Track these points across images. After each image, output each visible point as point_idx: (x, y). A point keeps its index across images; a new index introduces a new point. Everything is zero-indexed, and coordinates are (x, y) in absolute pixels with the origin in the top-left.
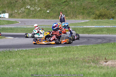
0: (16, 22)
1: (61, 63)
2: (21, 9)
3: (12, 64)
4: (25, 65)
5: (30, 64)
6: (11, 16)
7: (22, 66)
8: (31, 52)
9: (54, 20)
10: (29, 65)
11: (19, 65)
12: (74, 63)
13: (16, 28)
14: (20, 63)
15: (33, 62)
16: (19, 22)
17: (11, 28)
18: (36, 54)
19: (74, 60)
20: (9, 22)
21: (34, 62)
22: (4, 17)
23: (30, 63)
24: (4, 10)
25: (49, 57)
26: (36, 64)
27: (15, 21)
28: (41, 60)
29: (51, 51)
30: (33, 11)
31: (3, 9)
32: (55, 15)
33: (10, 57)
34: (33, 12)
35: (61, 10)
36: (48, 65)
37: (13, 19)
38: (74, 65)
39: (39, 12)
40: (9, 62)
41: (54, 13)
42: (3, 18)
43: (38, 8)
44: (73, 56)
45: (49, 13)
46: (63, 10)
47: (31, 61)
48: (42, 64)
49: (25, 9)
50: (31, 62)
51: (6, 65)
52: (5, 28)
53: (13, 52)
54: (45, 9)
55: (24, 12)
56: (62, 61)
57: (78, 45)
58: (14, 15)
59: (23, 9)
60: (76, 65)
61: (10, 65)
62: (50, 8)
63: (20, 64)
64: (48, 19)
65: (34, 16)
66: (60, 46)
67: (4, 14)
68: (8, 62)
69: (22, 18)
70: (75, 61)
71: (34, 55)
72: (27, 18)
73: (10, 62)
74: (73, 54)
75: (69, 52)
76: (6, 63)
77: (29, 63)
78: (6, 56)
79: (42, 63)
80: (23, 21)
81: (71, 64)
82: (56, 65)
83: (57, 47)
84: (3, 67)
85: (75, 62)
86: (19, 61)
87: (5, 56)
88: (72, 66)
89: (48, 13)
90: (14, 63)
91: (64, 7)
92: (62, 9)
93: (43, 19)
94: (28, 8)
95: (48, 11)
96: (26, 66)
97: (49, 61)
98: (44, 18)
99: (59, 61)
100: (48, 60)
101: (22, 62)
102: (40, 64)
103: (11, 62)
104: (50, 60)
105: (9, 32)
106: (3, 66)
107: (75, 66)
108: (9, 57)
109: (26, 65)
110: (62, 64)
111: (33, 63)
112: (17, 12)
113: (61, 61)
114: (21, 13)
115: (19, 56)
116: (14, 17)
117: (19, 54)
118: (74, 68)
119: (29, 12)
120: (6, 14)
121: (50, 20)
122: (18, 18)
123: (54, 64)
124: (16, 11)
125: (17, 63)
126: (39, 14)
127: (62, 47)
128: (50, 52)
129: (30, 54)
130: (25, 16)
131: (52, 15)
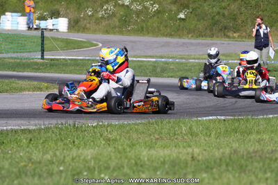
0: (89, 44)
1: (227, 165)
2: (105, 7)
3: (87, 162)
4: (123, 167)
5: (139, 165)
6: (73, 25)
7: (114, 170)
8: (136, 130)
9: (200, 41)
10: (135, 168)
11: (107, 168)
12: (266, 166)
13: (88, 60)
14: (109, 162)
15: (146, 159)
16: (98, 45)
17: (75, 60)
18: (152, 137)
19: (264, 157)
20: (68, 44)
21: (148, 159)
22: (55, 27)
23: (139, 162)
24: (54, 8)
25: (190, 146)
26: (155, 164)
27: (85, 42)
28: (169, 156)
29: (194, 128)
30: (138, 13)
31: (54, 6)
32: (201, 26)
33: (76, 143)
34: (138, 17)
35: (219, 13)
36: (189, 170)
37: (80, 34)
38: (265, 172)
39: (155, 18)
40: (77, 158)
41: (199, 20)
42: (51, 30)
43: (152, 5)
44: (257, 147)
45: (183, 19)
46: (226, 13)
47: (142, 157)
48: (174, 166)
49: (115, 6)
50: (139, 158)
51: (70, 164)
52: (57, 60)
53: (85, 131)
54: (174, 8)
55: (114, 15)
56: (230, 159)
57: (271, 116)
58: (82, 23)
59: (110, 7)
60: (272, 172)
61: (82, 166)
62: (187, 7)
63: (108, 164)
64: (180, 37)
65: (142, 28)
66: (219, 117)
67: (57, 20)
68: (73, 159)
69: (107, 32)
70: (268, 161)
71: (147, 139)
72: (121, 33)
73: (79, 157)
74: (259, 141)
75: (246, 135)
76: (68, 159)
77: (136, 164)
78: (65, 141)
79: (174, 163)
80: (109, 42)
81: (256, 168)
82: (212, 169)
83: (211, 118)
84: (61, 171)
85: (269, 164)
86: (105, 155)
87: (62, 140)
88: (260, 175)
89: (181, 19)
90: (93, 162)
91: (229, 5)
92: (222, 11)
93: (166, 36)
94: (123, 5)
95: (182, 16)
96: (126, 170)
97: (192, 157)
98: (171, 35)
99: (221, 159)
100: (190, 156)
101: (113, 158)
102: (167, 166)
103: (82, 158)
104: (195, 155)
105: (71, 73)
106: (61, 168)
107: (269, 175)
108: (74, 142)
109: (125, 167)
110: (230, 169)
111: (147, 163)
112: (92, 15)
113: (228, 160)
114: (102, 18)
115: (103, 142)
116: (85, 29)
117: (101, 135)
118: (267, 179)
119: (126, 16)
120: (60, 19)
121: (186, 40)
122: (95, 32)
123: (207, 167)
124: (90, 13)
125: (100, 160)
126: (154, 22)
127: (223, 118)
128: (192, 133)
129: (135, 136)
130: (115, 27)
131: (192, 27)
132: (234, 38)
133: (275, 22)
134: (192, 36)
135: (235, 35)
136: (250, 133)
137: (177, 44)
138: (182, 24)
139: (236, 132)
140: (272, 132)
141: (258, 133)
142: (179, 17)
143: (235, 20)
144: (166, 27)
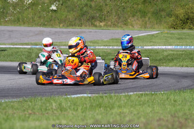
9: (70, 29)
25: (58, 119)
29: (64, 104)
30: (15, 6)
32: (71, 16)
35: (87, 5)
39: (30, 9)
45: (55, 11)
46: (93, 5)
64: (52, 26)
66: (85, 95)
83: (79, 95)
89: (53, 10)
95: (54, 8)
98: (44, 25)
121: (58, 29)
127: (90, 95)
128: (61, 108)
131: (63, 17)
132: (100, 26)
133: (136, 12)
134: (63, 26)
135: (101, 24)
136: (112, 108)
137: (50, 33)
138: (54, 15)
139: (100, 107)
140: (131, 106)
141: (120, 107)
142: (51, 8)
143: (101, 10)
144: (40, 17)
